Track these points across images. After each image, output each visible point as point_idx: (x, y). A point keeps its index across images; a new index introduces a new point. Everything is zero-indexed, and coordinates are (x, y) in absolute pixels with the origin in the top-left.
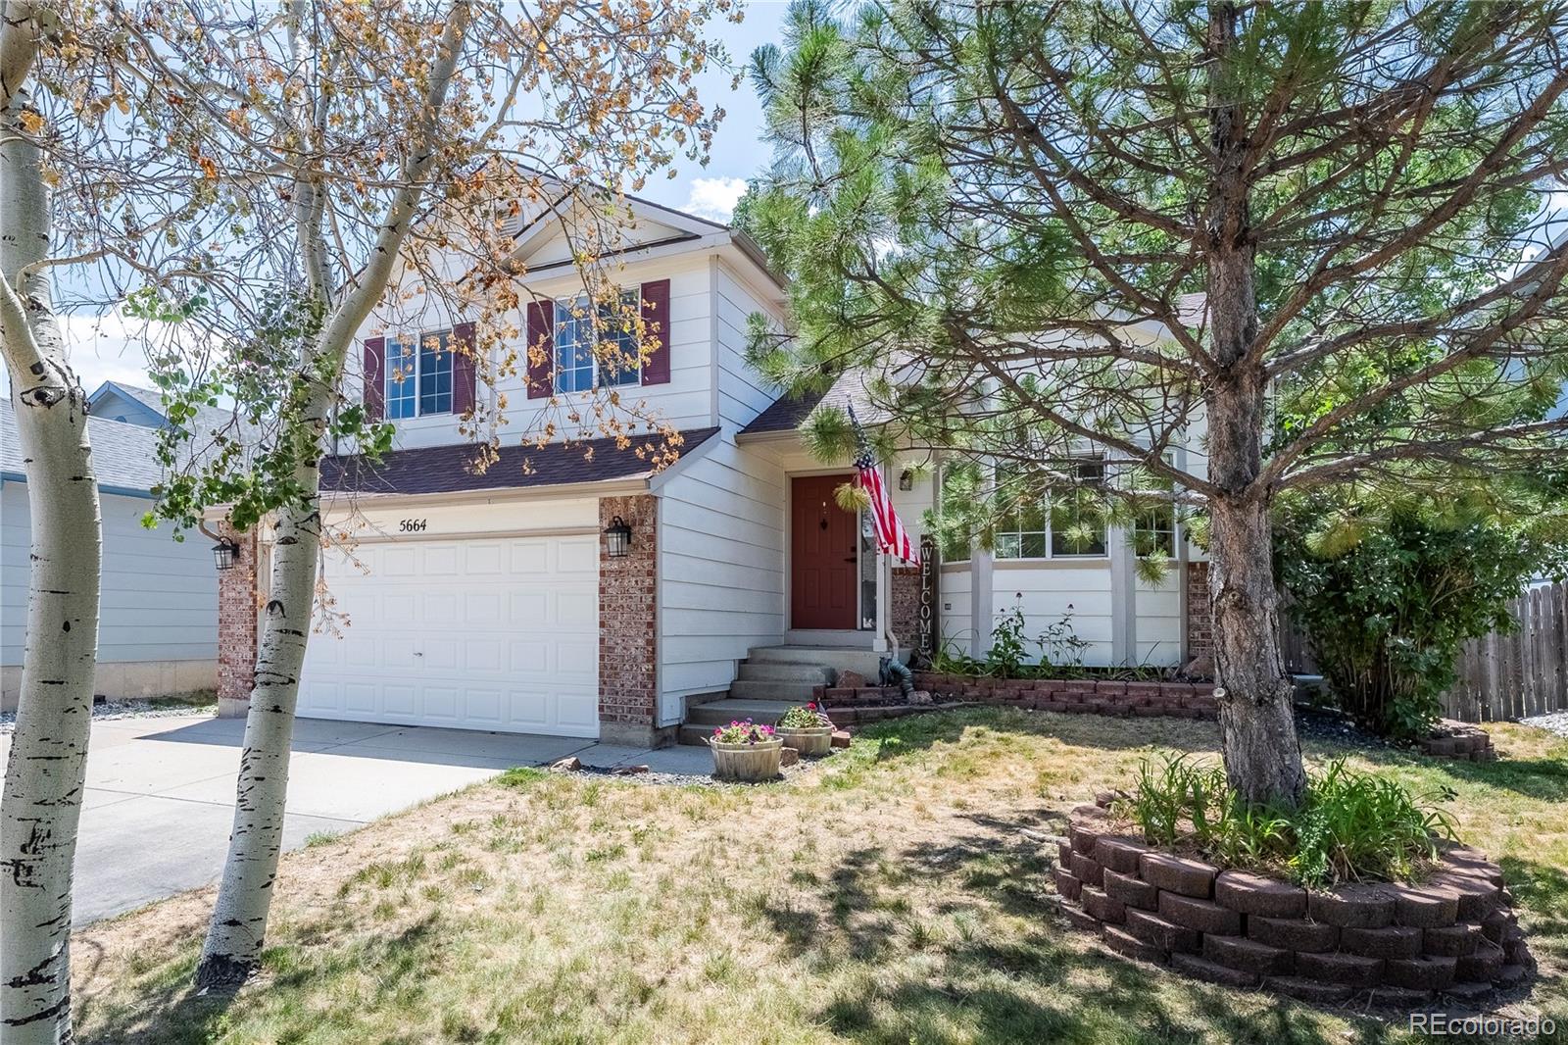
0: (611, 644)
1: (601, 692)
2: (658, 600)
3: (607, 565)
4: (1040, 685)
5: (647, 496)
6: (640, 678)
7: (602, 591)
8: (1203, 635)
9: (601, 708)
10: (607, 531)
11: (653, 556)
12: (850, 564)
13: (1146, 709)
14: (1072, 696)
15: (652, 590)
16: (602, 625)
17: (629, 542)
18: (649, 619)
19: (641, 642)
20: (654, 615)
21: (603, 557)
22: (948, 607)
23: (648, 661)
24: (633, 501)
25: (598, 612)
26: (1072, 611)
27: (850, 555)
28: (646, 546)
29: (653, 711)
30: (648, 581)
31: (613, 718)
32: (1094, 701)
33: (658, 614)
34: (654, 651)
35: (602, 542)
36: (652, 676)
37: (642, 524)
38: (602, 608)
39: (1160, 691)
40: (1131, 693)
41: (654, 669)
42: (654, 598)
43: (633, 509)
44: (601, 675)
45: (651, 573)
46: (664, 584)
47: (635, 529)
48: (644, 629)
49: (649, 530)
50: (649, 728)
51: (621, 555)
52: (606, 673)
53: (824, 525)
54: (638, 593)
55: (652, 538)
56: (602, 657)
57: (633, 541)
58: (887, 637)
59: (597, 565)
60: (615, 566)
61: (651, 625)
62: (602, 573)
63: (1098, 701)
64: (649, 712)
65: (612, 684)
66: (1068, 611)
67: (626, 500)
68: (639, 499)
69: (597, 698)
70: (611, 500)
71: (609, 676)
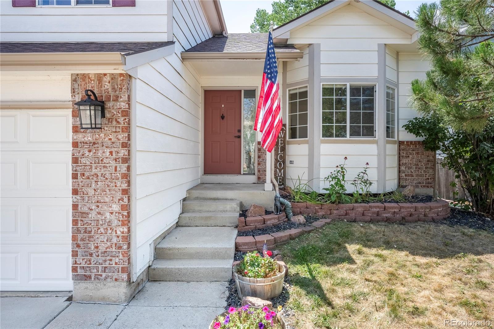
0: (85, 209)
1: (75, 254)
2: (132, 168)
3: (80, 137)
4: (358, 207)
5: (121, 75)
6: (115, 240)
7: (75, 160)
8: (406, 175)
9: (74, 269)
10: (79, 104)
11: (127, 129)
12: (237, 139)
13: (410, 218)
14: (374, 213)
15: (126, 160)
16: (75, 192)
17: (103, 116)
18: (125, 186)
19: (116, 207)
20: (129, 183)
21: (76, 130)
22: (291, 162)
23: (123, 225)
24: (108, 78)
25: (71, 180)
26: (368, 166)
27: (237, 134)
28: (121, 120)
29: (127, 270)
30: (123, 152)
31: (87, 278)
32: (385, 215)
33: (132, 182)
34: (129, 215)
35: (76, 114)
36: (127, 238)
37: (117, 99)
38: (75, 176)
39: (416, 209)
40: (402, 210)
41: (129, 231)
42: (129, 168)
43: (107, 86)
44: (74, 238)
45: (126, 146)
46: (138, 154)
47: (109, 105)
48: (119, 195)
49: (124, 105)
50: (124, 284)
51: (95, 127)
52: (80, 236)
53: (223, 117)
54: (113, 163)
55: (126, 113)
56: (75, 222)
57: (108, 115)
58: (272, 182)
59: (69, 136)
60: (89, 137)
61: (126, 192)
62: (75, 145)
63: (387, 215)
64: (124, 270)
65: (86, 246)
66: (365, 166)
67: (100, 77)
68: (113, 77)
69: (71, 260)
70: (84, 77)
71: (82, 240)
